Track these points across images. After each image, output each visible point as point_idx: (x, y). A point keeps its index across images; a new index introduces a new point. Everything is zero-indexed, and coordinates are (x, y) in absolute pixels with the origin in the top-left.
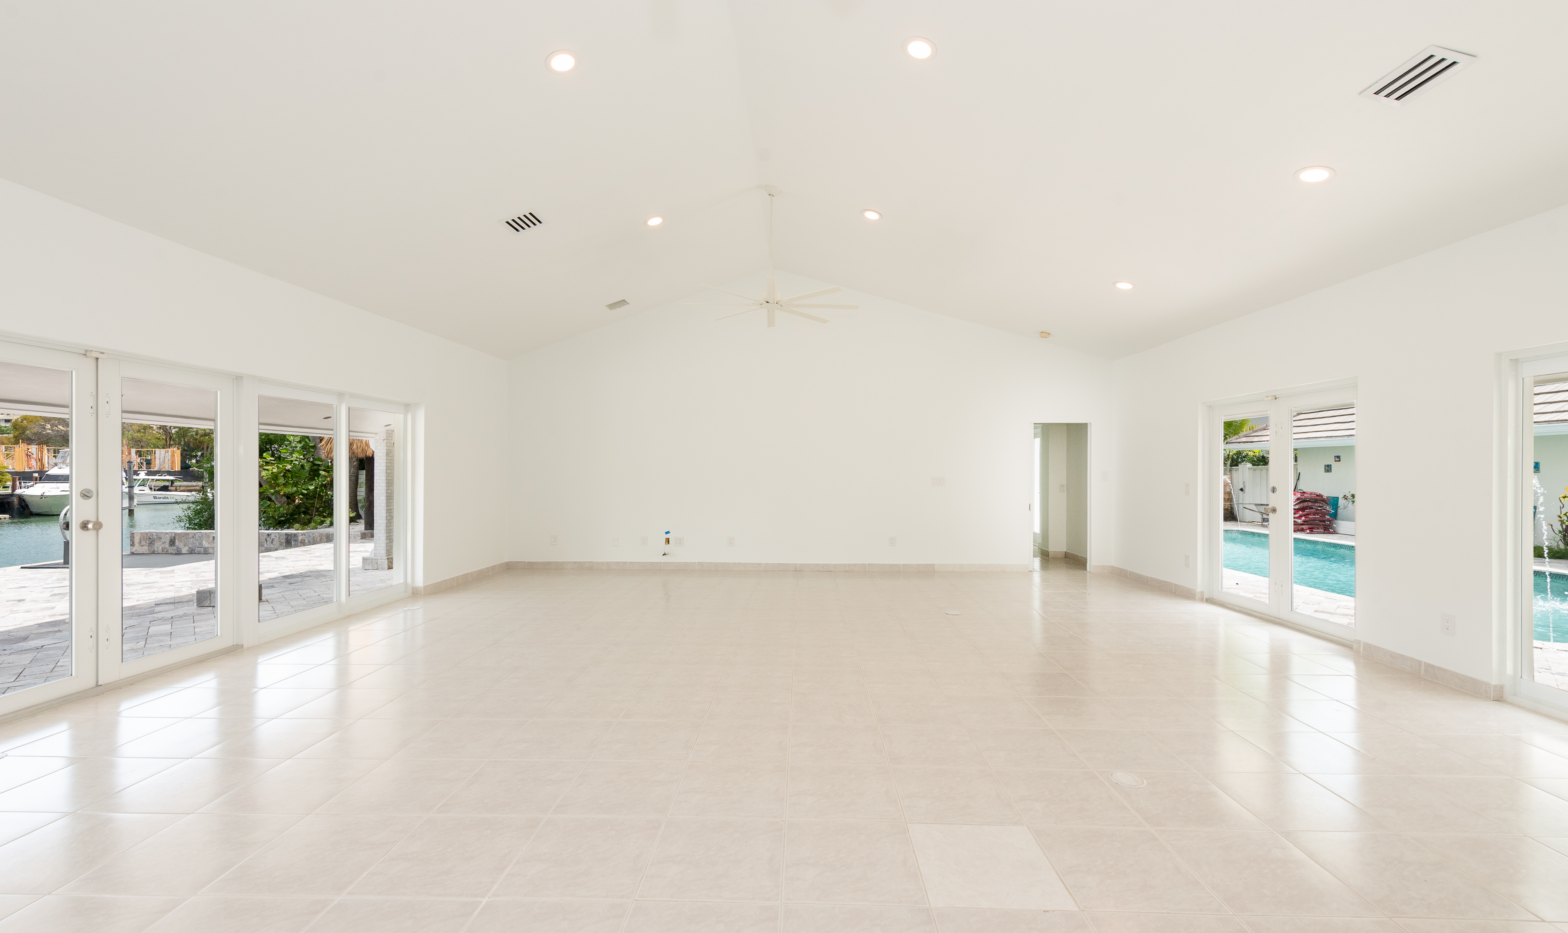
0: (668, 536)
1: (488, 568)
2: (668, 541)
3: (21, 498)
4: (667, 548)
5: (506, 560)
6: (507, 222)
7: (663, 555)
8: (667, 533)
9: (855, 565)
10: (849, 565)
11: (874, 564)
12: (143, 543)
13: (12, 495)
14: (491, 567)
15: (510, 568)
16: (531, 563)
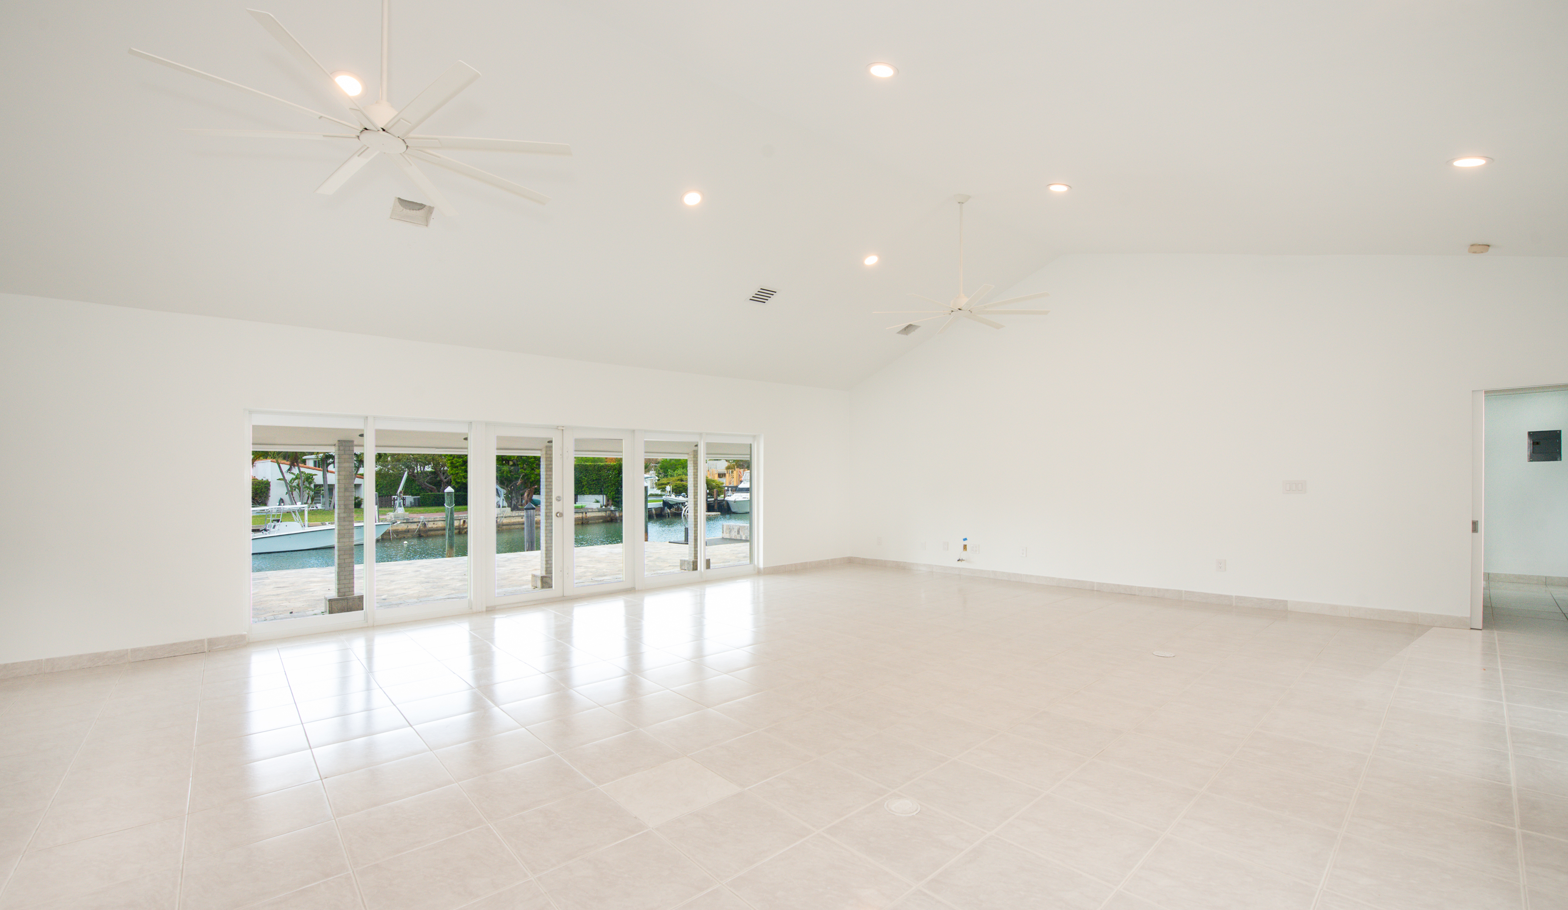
0: (965, 543)
1: (828, 560)
2: (965, 547)
3: (727, 502)
4: (964, 555)
5: (848, 555)
6: (751, 299)
7: (958, 560)
8: (965, 539)
9: (1167, 590)
10: (1159, 590)
11: (1193, 592)
12: (727, 532)
13: (724, 500)
14: (831, 559)
15: (851, 562)
16: (864, 559)
